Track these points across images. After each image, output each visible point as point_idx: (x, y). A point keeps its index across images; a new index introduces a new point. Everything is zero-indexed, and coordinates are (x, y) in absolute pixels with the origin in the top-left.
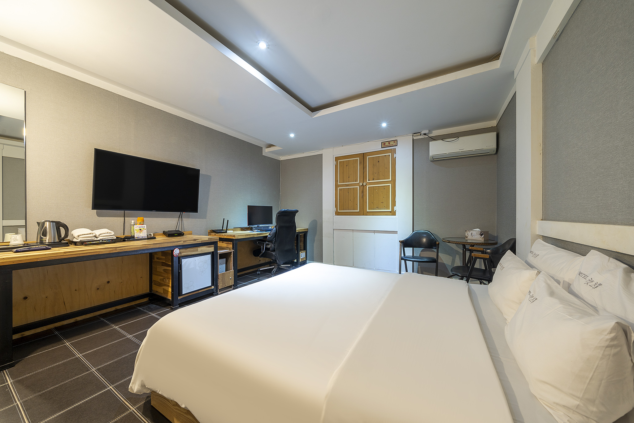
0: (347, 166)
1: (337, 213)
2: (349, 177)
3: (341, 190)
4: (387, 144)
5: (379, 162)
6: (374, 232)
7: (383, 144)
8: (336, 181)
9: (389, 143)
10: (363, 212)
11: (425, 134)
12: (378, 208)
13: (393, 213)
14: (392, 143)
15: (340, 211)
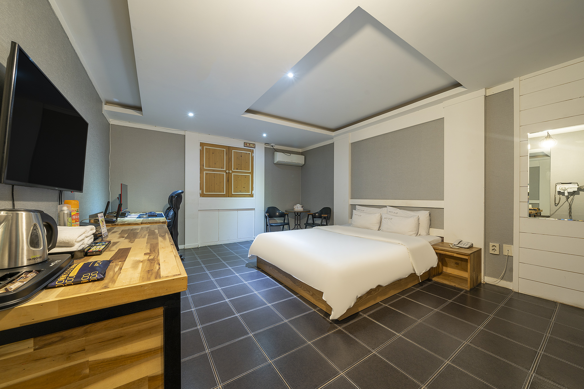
0: (213, 153)
1: (202, 195)
2: (215, 164)
3: (207, 174)
4: (248, 145)
5: (241, 156)
6: (238, 210)
7: (245, 144)
8: (202, 165)
9: (250, 145)
10: (229, 195)
11: (272, 146)
12: (240, 191)
13: (252, 196)
14: (251, 145)
15: (206, 193)
